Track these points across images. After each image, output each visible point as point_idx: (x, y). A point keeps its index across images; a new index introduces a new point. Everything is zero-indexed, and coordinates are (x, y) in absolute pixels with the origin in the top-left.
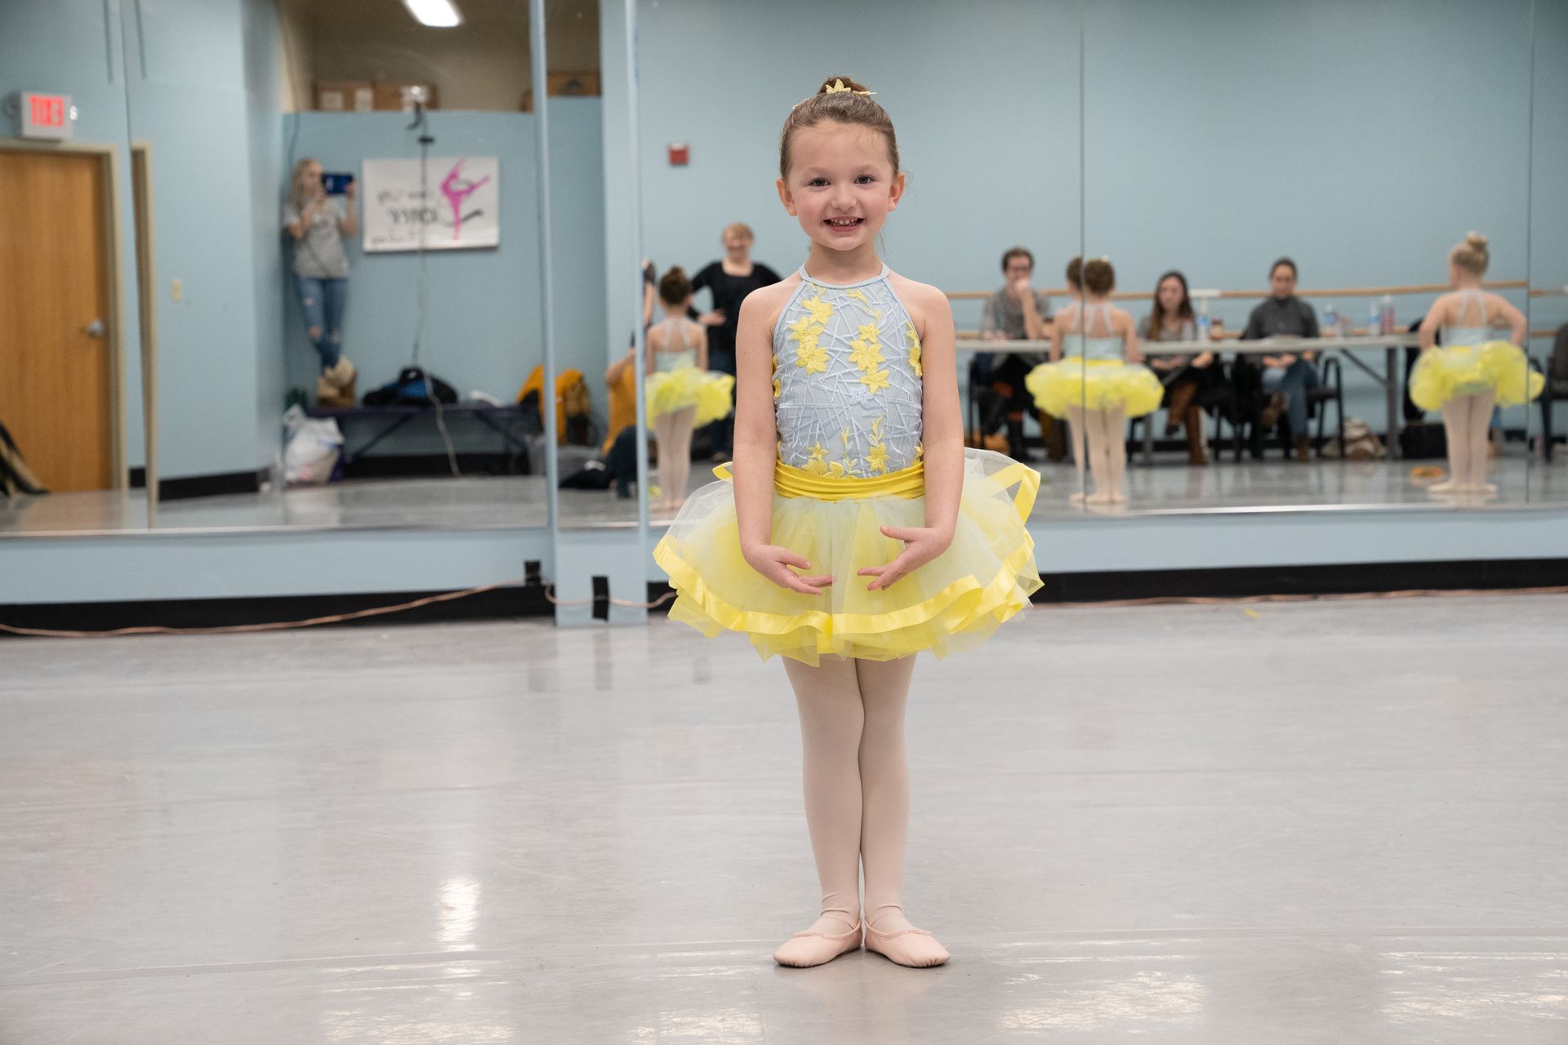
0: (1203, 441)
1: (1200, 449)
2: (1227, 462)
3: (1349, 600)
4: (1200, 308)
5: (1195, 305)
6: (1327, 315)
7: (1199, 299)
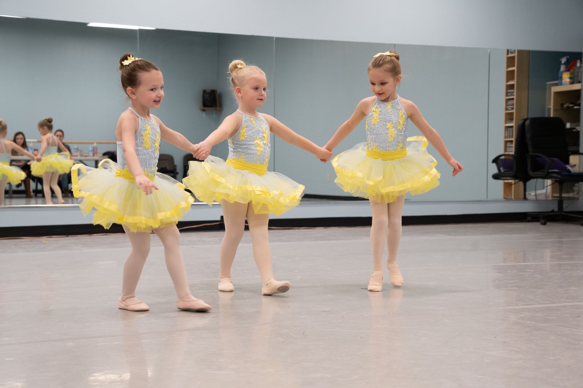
0: (31, 190)
1: (30, 193)
2: (39, 197)
3: (79, 237)
4: (30, 145)
5: (28, 144)
6: (75, 149)
7: (30, 142)
